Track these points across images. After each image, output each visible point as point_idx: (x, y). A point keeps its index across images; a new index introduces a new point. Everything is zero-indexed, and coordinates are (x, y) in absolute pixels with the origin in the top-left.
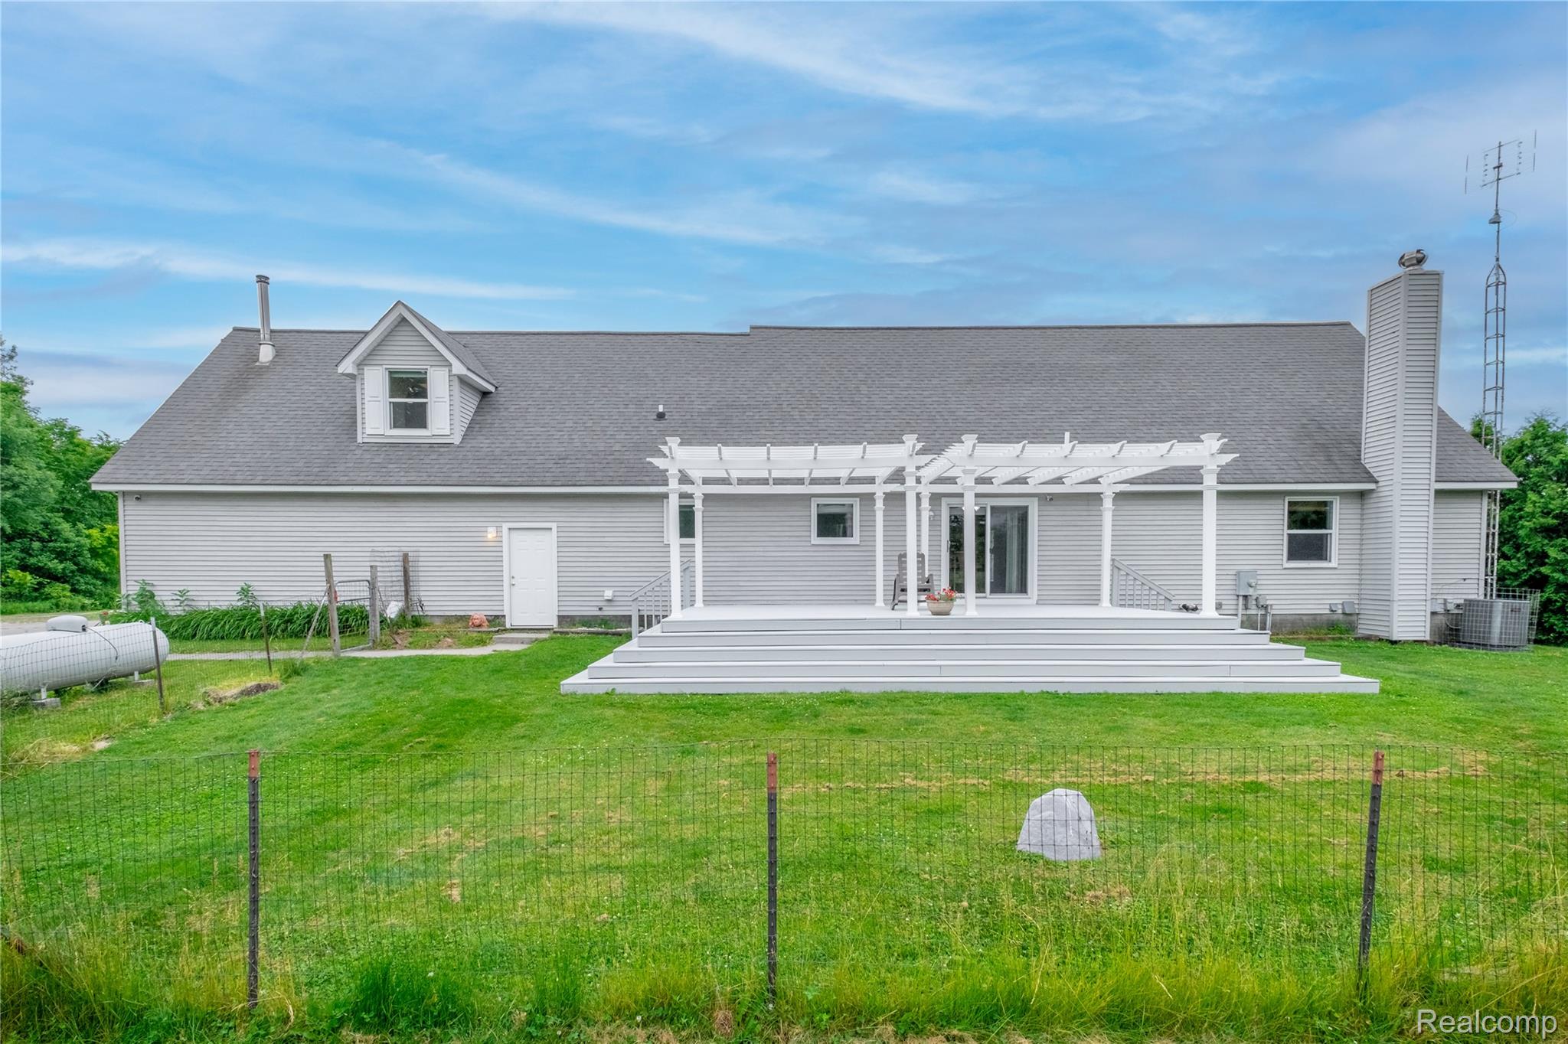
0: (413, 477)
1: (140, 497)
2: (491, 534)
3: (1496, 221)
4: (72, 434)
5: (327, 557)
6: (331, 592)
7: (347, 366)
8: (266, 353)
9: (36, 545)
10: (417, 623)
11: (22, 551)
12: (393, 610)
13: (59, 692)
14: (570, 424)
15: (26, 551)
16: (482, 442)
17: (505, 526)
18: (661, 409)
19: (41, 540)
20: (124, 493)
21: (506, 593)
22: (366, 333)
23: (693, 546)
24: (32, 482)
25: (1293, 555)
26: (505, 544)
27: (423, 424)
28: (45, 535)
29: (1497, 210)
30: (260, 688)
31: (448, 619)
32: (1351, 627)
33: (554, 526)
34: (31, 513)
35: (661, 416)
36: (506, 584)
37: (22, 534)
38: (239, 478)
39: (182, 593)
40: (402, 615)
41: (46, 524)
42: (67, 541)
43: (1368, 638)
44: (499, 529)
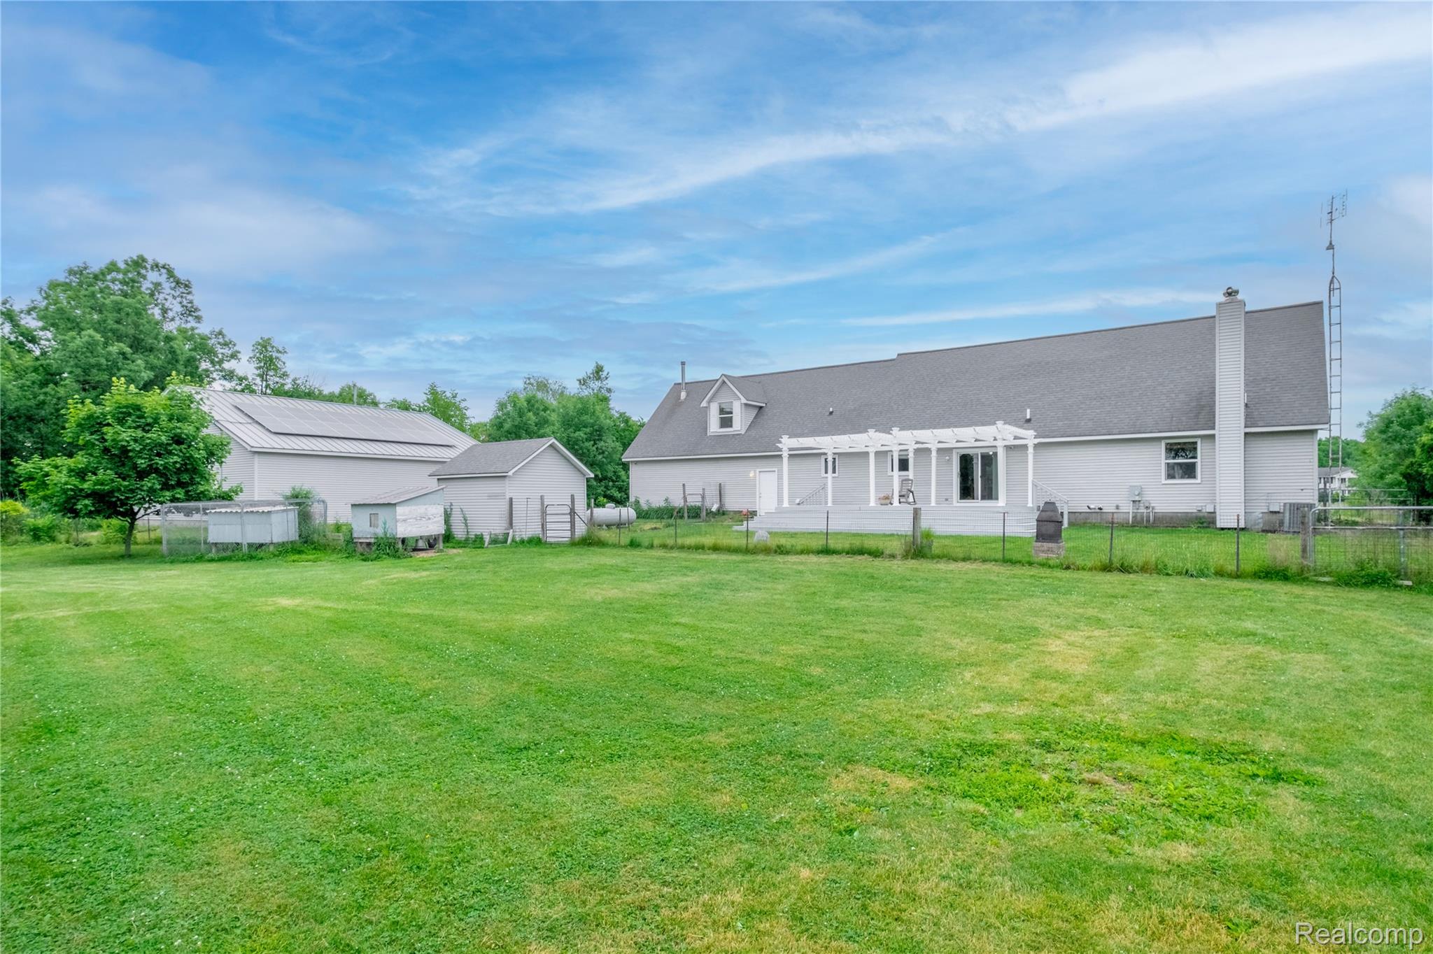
0: (723, 450)
1: (636, 463)
2: (752, 475)
3: (1331, 247)
4: (627, 421)
5: (684, 485)
6: (685, 499)
7: (704, 404)
8: (683, 395)
9: (611, 484)
10: (724, 514)
11: (605, 487)
12: (714, 509)
13: (607, 526)
14: (791, 420)
15: (607, 487)
16: (753, 433)
17: (758, 470)
18: (831, 410)
19: (613, 481)
20: (632, 462)
21: (757, 501)
22: (717, 380)
23: (827, 478)
24: (610, 450)
25: (1170, 476)
26: (757, 478)
27: (731, 426)
28: (614, 478)
29: (1331, 242)
30: (655, 528)
31: (735, 512)
32: (1213, 522)
33: (776, 470)
34: (609, 467)
35: (831, 413)
36: (758, 496)
37: (605, 478)
38: (665, 454)
39: (648, 501)
40: (718, 510)
41: (615, 472)
42: (623, 481)
43: (1223, 529)
44: (755, 471)
